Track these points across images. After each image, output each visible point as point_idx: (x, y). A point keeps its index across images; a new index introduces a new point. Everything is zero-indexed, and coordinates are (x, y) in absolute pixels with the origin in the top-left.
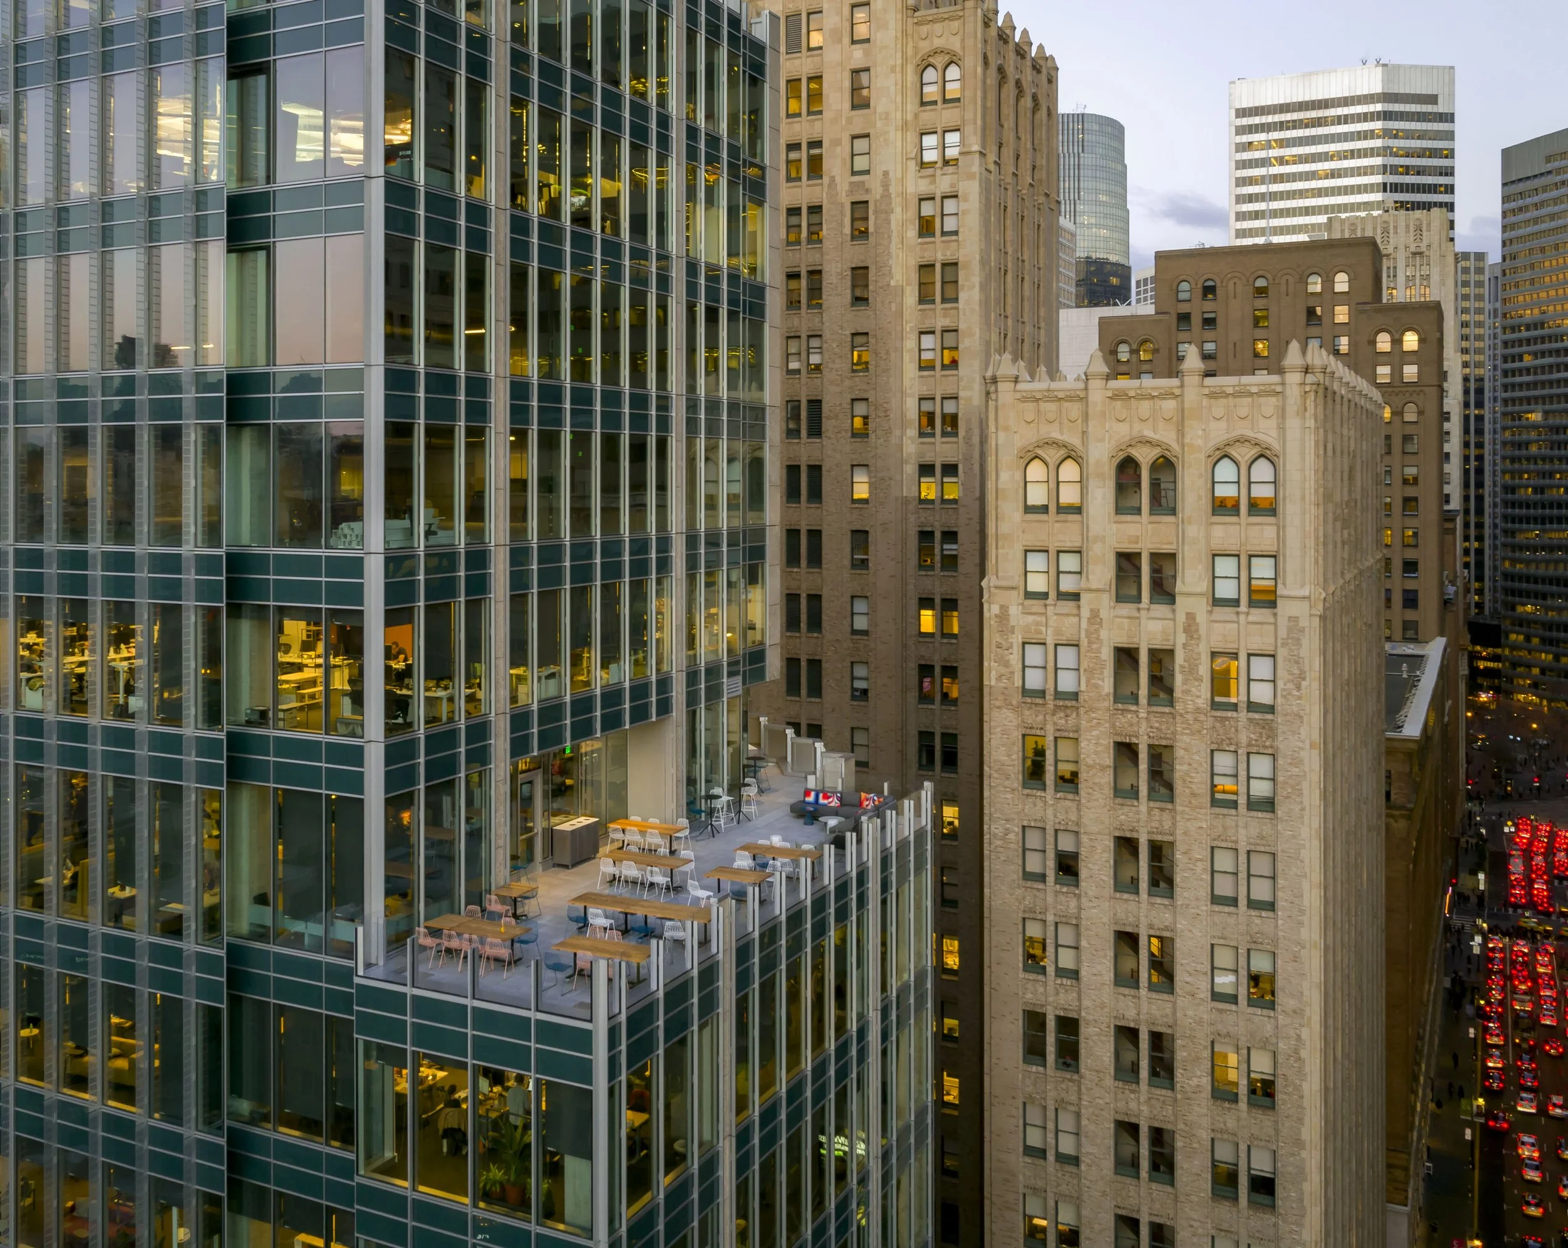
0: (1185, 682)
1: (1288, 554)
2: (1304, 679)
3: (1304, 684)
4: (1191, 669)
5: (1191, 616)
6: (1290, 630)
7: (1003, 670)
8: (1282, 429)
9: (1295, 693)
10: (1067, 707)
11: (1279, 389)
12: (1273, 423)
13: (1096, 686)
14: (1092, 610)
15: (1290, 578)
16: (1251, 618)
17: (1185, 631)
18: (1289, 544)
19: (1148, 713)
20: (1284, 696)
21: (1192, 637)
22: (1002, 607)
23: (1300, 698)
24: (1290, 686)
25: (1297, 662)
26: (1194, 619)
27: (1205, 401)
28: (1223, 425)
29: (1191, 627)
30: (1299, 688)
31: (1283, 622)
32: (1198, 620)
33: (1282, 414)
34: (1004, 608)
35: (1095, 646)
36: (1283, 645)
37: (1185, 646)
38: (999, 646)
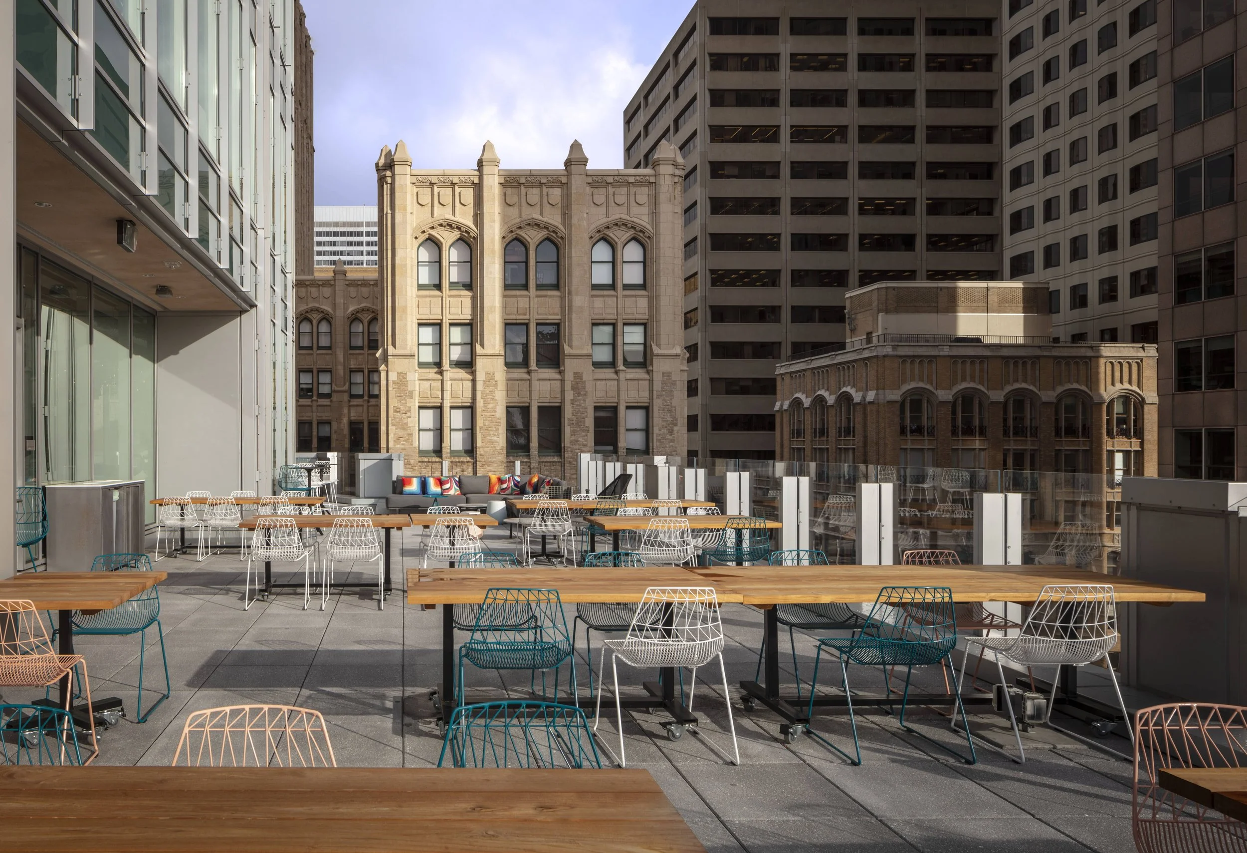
0: (573, 433)
1: (662, 318)
2: (676, 425)
3: (676, 428)
4: (579, 423)
5: (578, 375)
6: (664, 383)
7: (401, 433)
8: (654, 213)
9: (668, 437)
10: (463, 462)
11: (652, 179)
12: (645, 210)
13: (491, 442)
14: (487, 373)
15: (664, 339)
16: (629, 376)
17: (573, 388)
18: (663, 310)
19: (540, 462)
20: (658, 440)
21: (579, 394)
22: (399, 374)
23: (672, 441)
24: (665, 431)
25: (670, 411)
26: (581, 378)
27: (588, 189)
28: (603, 210)
29: (578, 387)
30: (671, 432)
31: (658, 378)
32: (585, 378)
33: (655, 201)
34: (402, 376)
35: (490, 406)
36: (658, 397)
37: (573, 402)
38: (397, 410)
